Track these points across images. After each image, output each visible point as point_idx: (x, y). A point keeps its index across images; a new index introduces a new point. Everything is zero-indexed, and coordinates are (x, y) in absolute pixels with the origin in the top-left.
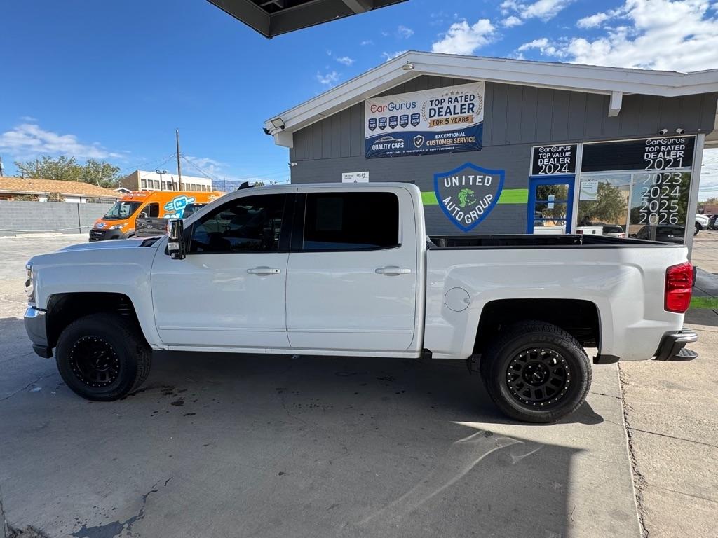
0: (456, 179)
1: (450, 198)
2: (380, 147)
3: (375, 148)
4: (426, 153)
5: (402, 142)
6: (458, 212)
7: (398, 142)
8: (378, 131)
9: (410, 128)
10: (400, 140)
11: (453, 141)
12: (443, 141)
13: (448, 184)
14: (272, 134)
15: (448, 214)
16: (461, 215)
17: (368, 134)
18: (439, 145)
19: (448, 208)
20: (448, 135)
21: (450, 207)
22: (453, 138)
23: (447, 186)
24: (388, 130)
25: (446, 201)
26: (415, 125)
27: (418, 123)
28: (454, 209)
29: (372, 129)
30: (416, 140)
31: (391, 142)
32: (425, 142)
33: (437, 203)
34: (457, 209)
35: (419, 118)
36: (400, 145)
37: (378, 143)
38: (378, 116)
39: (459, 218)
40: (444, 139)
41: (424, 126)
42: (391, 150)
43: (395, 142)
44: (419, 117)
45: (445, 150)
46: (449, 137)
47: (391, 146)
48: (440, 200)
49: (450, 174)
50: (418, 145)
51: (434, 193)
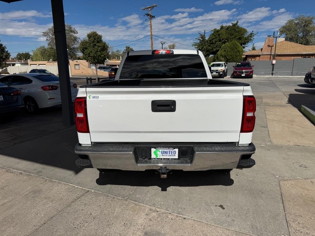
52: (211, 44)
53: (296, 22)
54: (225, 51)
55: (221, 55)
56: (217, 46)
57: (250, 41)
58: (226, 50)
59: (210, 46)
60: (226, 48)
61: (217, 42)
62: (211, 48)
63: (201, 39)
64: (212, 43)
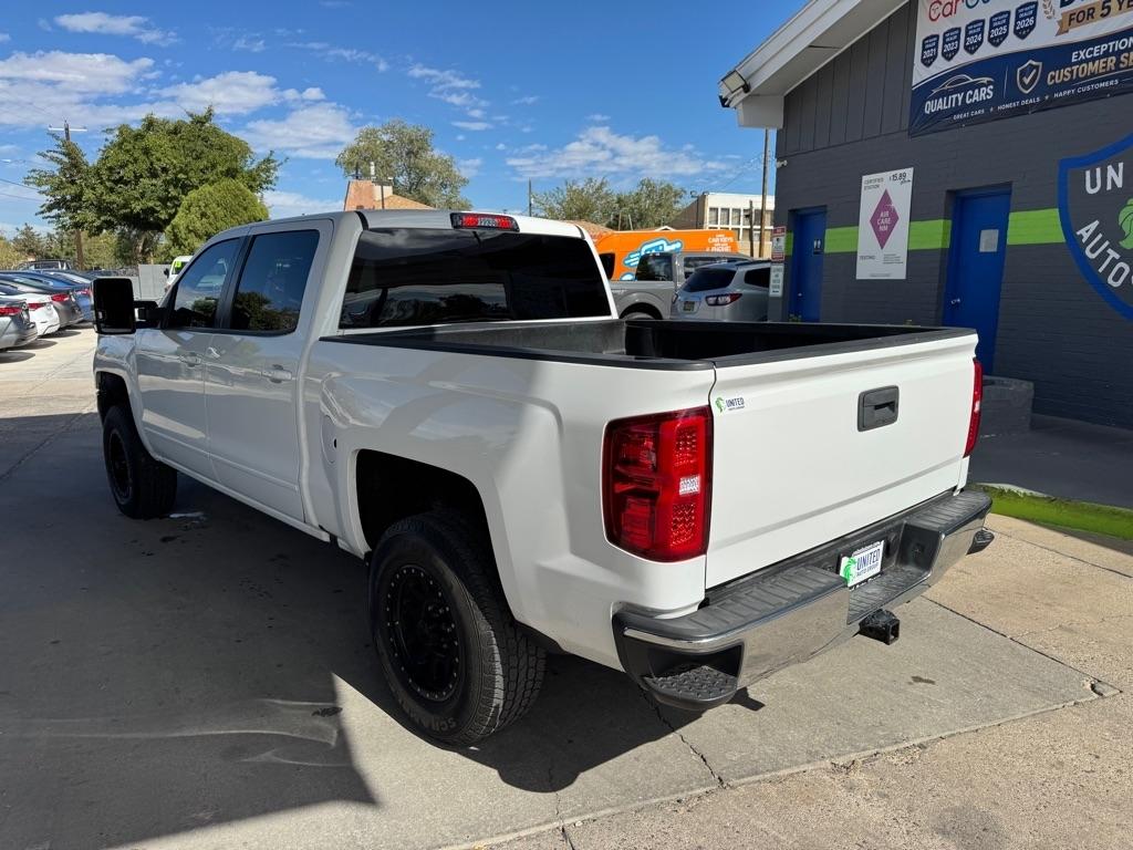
0: (1117, 170)
1: (1096, 223)
2: (941, 105)
3: (931, 107)
4: (1043, 107)
5: (989, 83)
6: (1114, 262)
7: (980, 86)
8: (941, 66)
9: (1012, 45)
10: (985, 80)
11: (1118, 62)
12: (1091, 67)
13: (1093, 185)
14: (732, 105)
15: (1088, 268)
16: (1121, 270)
17: (921, 74)
18: (1078, 79)
19: (1088, 252)
20: (1104, 47)
21: (1093, 251)
22: (1118, 53)
23: (1090, 191)
24: (962, 58)
25: (1084, 233)
26: (1022, 34)
27: (1031, 28)
28: (1104, 255)
29: (927, 62)
30: (1023, 74)
31: (964, 89)
32: (1044, 78)
33: (1061, 238)
34: (1113, 254)
35: (1034, 14)
36: (985, 94)
37: (937, 97)
38: (941, 27)
39: (1116, 278)
40: (1093, 60)
41: (1045, 35)
42: (965, 107)
43: (974, 86)
44: (1035, 10)
45: (1094, 91)
46: (1107, 54)
47: (964, 97)
48: (1069, 229)
49: (1101, 158)
50: (1026, 87)
51: (1055, 212)
52: (116, 182)
53: (385, 138)
54: (203, 215)
55: (190, 231)
56: (143, 195)
57: (264, 186)
58: (209, 213)
59: (112, 190)
60: (206, 206)
61: (141, 176)
62: (120, 200)
63: (66, 159)
64: (120, 181)
